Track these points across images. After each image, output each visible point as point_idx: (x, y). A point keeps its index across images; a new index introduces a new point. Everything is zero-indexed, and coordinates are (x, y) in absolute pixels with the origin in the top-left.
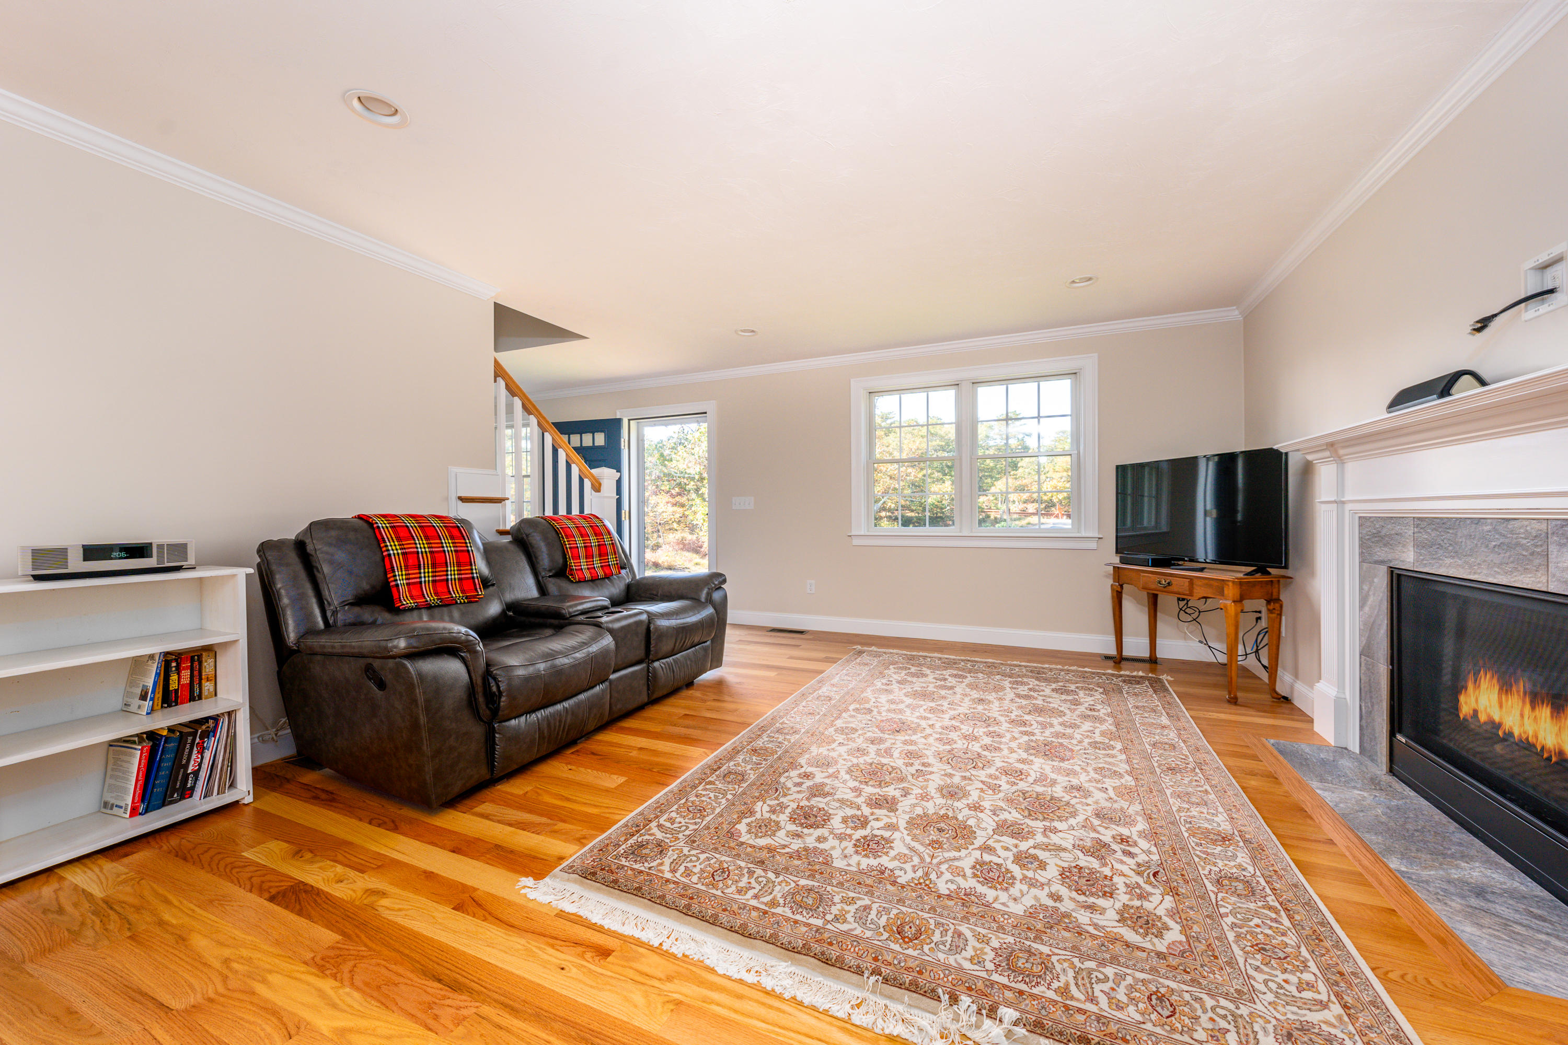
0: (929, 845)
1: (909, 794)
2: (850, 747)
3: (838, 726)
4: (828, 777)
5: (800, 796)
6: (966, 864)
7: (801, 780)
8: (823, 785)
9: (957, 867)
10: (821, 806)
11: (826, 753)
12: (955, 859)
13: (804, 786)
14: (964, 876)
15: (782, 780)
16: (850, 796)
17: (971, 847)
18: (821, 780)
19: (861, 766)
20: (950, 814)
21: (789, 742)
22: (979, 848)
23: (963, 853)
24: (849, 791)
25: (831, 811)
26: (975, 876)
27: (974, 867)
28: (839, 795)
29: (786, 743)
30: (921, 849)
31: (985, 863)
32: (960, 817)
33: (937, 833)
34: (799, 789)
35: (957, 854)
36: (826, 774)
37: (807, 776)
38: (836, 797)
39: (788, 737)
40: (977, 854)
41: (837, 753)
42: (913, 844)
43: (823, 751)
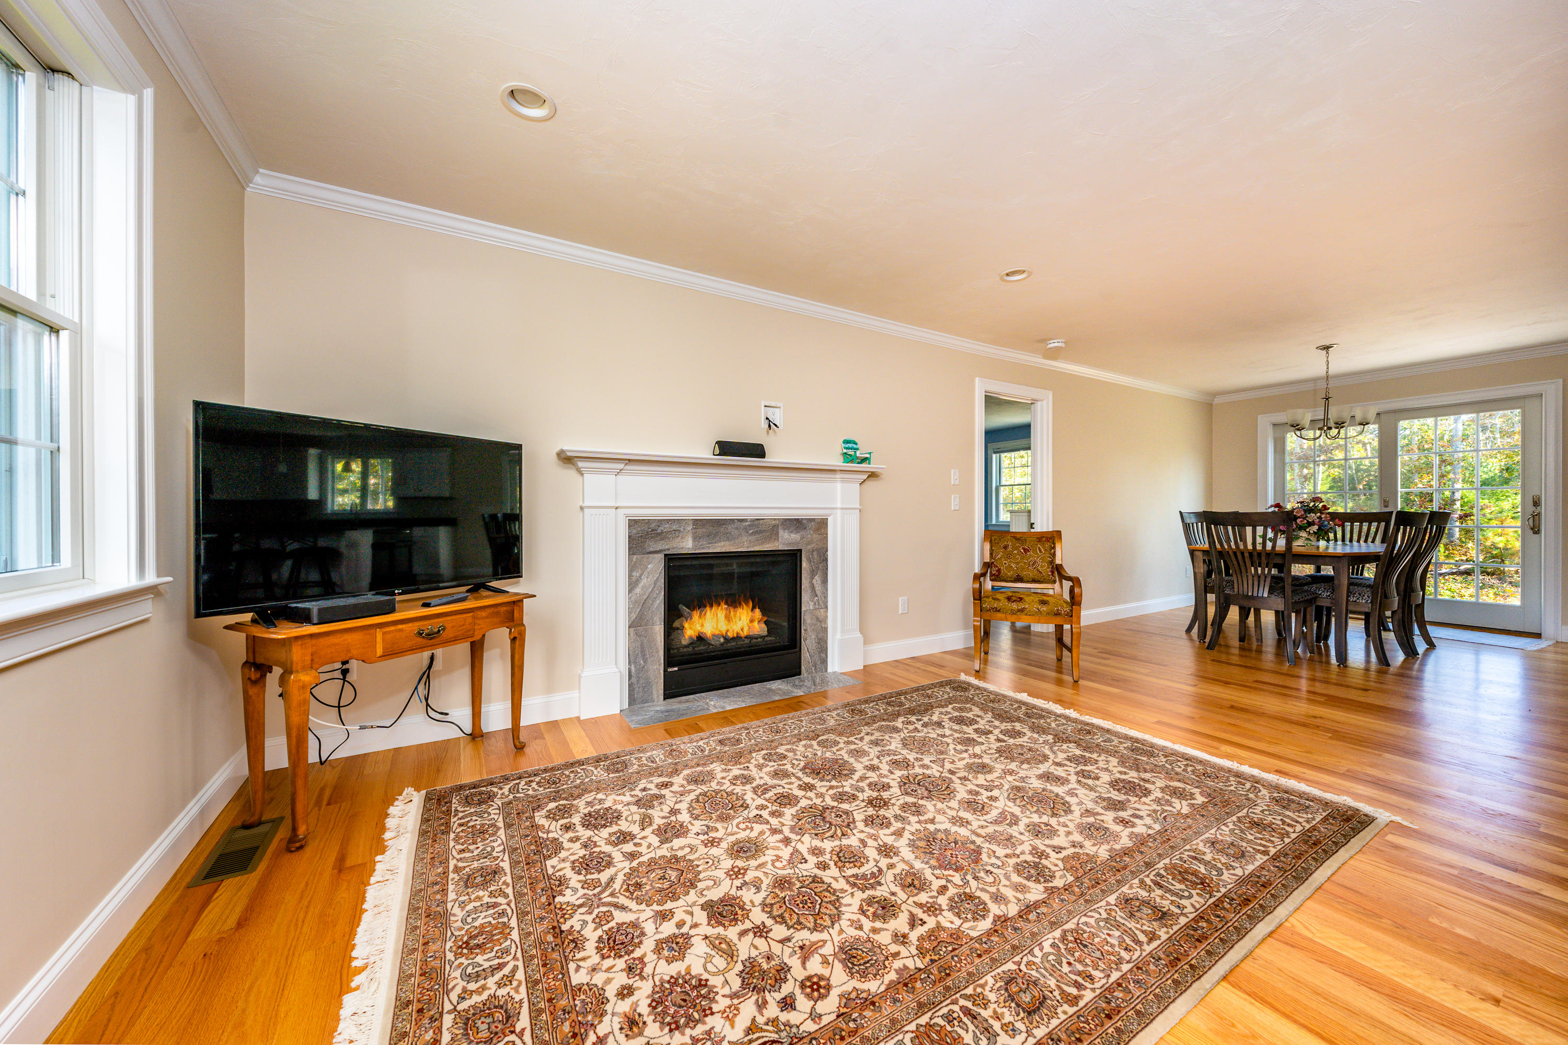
2: (1047, 842)
3: (1041, 887)
4: (1098, 814)
5: (1136, 805)
7: (1132, 819)
8: (1106, 809)
10: (1116, 793)
11: (1087, 844)
13: (1130, 812)
15: (1157, 827)
16: (1081, 791)
18: (1107, 813)
19: (1050, 813)
21: (1142, 882)
24: (1080, 796)
25: (1108, 786)
28: (1093, 795)
29: (1148, 881)
34: (1137, 812)
36: (1098, 817)
37: (1124, 822)
38: (1097, 794)
39: (1144, 894)
41: (1071, 838)
43: (1089, 848)
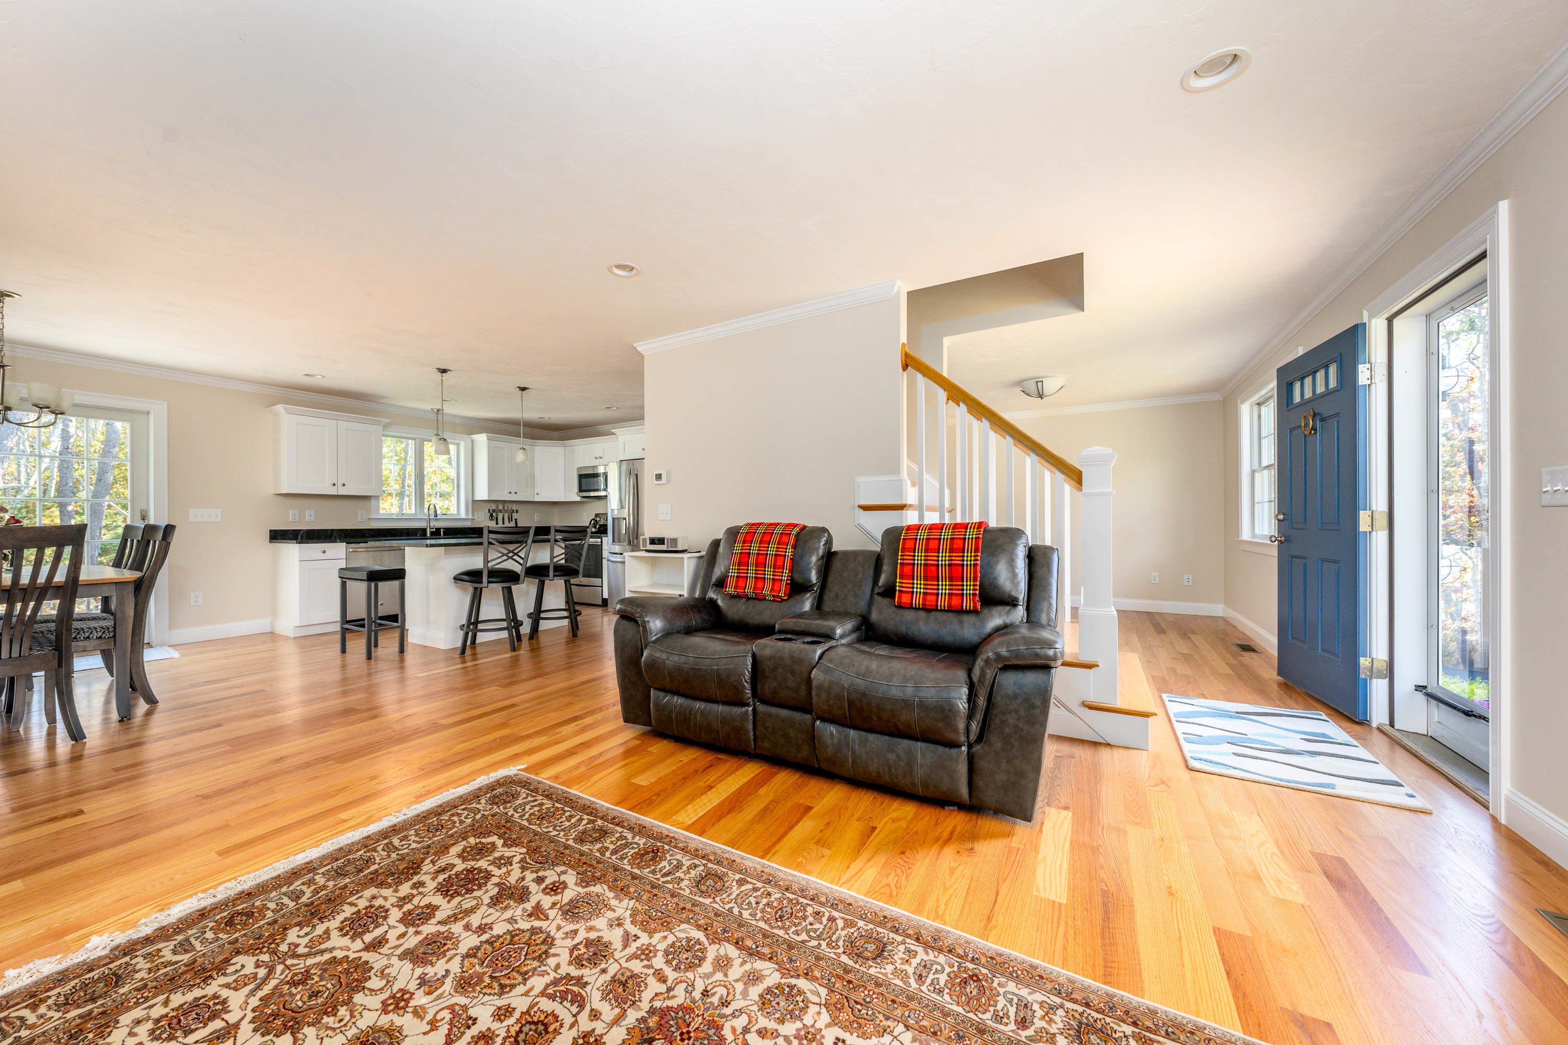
0: (307, 972)
1: (420, 985)
6: (235, 999)
9: (246, 985)
12: (258, 988)
14: (227, 986)
17: (250, 1015)
20: (328, 1020)
22: (237, 1026)
23: (254, 1002)
26: (215, 996)
27: (224, 1002)
30: (310, 962)
31: (212, 1018)
32: (310, 1031)
33: (315, 988)
35: (260, 994)
40: (232, 1018)
42: (327, 956)
